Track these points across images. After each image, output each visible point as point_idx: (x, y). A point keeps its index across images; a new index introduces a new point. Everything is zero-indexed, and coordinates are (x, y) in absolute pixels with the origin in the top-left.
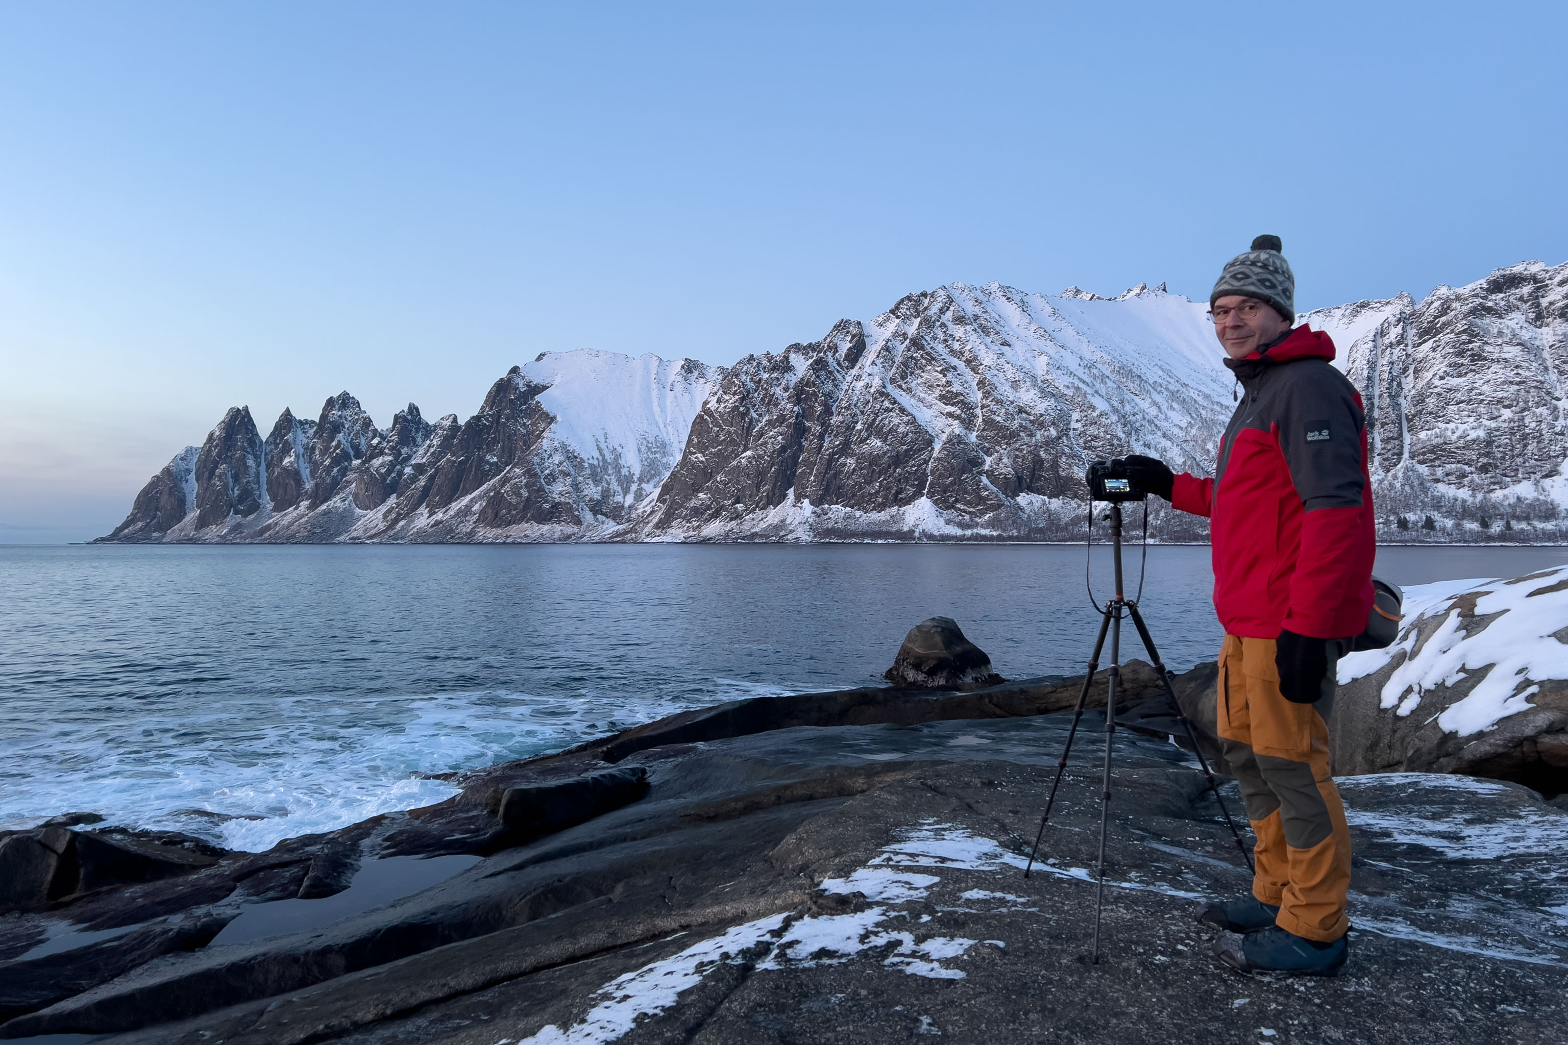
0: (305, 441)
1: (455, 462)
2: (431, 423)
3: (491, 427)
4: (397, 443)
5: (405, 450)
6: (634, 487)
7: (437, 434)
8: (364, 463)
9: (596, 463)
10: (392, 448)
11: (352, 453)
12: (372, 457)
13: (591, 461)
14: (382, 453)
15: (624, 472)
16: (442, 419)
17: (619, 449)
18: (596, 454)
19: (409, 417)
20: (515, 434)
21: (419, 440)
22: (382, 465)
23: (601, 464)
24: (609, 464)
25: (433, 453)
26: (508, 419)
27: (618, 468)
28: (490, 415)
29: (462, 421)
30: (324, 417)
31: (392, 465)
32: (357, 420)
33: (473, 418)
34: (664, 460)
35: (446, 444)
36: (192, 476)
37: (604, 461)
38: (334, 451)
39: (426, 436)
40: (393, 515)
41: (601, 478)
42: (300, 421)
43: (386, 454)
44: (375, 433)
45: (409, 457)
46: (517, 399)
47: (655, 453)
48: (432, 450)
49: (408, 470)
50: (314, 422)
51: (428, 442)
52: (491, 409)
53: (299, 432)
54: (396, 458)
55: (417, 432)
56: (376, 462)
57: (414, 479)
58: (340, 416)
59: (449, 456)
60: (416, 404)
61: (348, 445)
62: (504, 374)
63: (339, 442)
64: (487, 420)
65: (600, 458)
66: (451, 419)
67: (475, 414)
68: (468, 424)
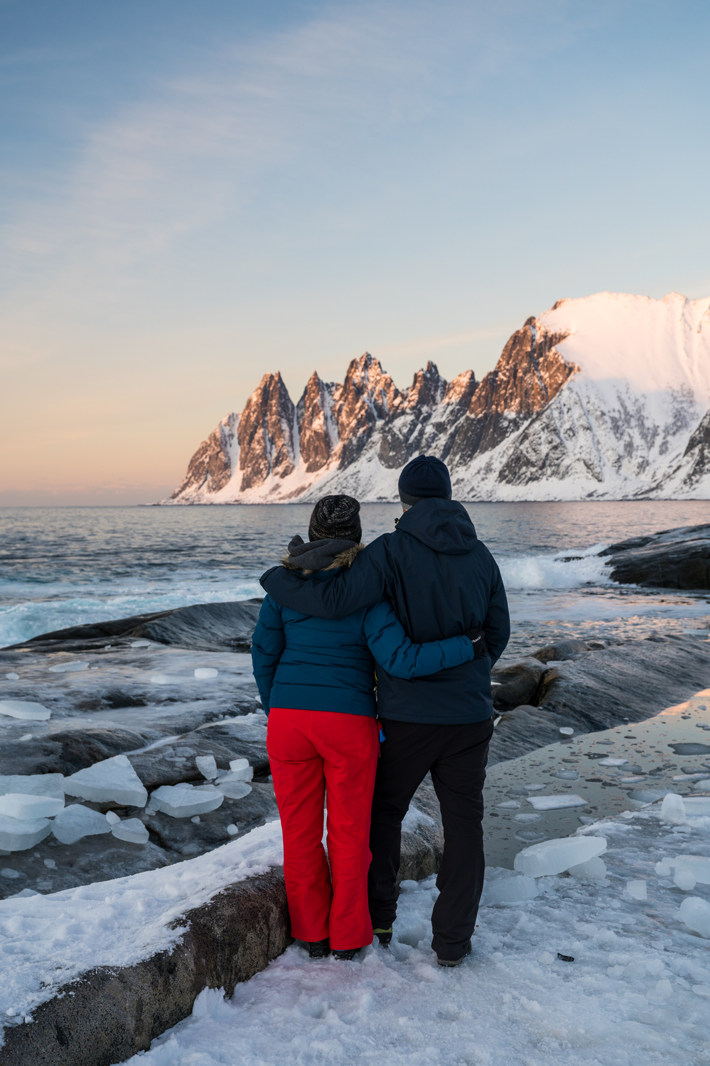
0: (332, 403)
1: (474, 420)
2: (449, 381)
3: (508, 382)
4: (418, 402)
5: (425, 409)
6: (659, 440)
7: (455, 391)
8: (387, 424)
9: (617, 415)
10: (413, 408)
11: (375, 414)
12: (395, 416)
13: (612, 414)
14: (403, 413)
15: (648, 424)
16: (460, 376)
17: (642, 401)
18: (617, 406)
19: (428, 375)
20: (532, 388)
21: (438, 398)
22: (404, 425)
23: (623, 417)
24: (631, 416)
25: (452, 412)
26: (525, 373)
27: (641, 420)
28: (508, 370)
29: (479, 378)
30: (348, 379)
31: (414, 425)
32: (380, 380)
33: (490, 374)
34: (692, 410)
35: (465, 402)
36: (235, 441)
37: (627, 413)
38: (359, 412)
39: (444, 394)
41: (624, 431)
42: (327, 385)
43: (408, 414)
44: (397, 393)
45: (429, 416)
46: (533, 351)
47: (682, 402)
48: (450, 408)
49: (429, 429)
50: (338, 385)
51: (447, 400)
52: (508, 363)
53: (326, 393)
54: (417, 417)
55: (436, 390)
56: (398, 422)
57: (434, 437)
58: (363, 378)
59: (468, 413)
60: (435, 362)
61: (372, 405)
62: (520, 326)
63: (364, 402)
64: (504, 374)
65: (622, 411)
66: (468, 375)
67: (492, 369)
68: (486, 381)
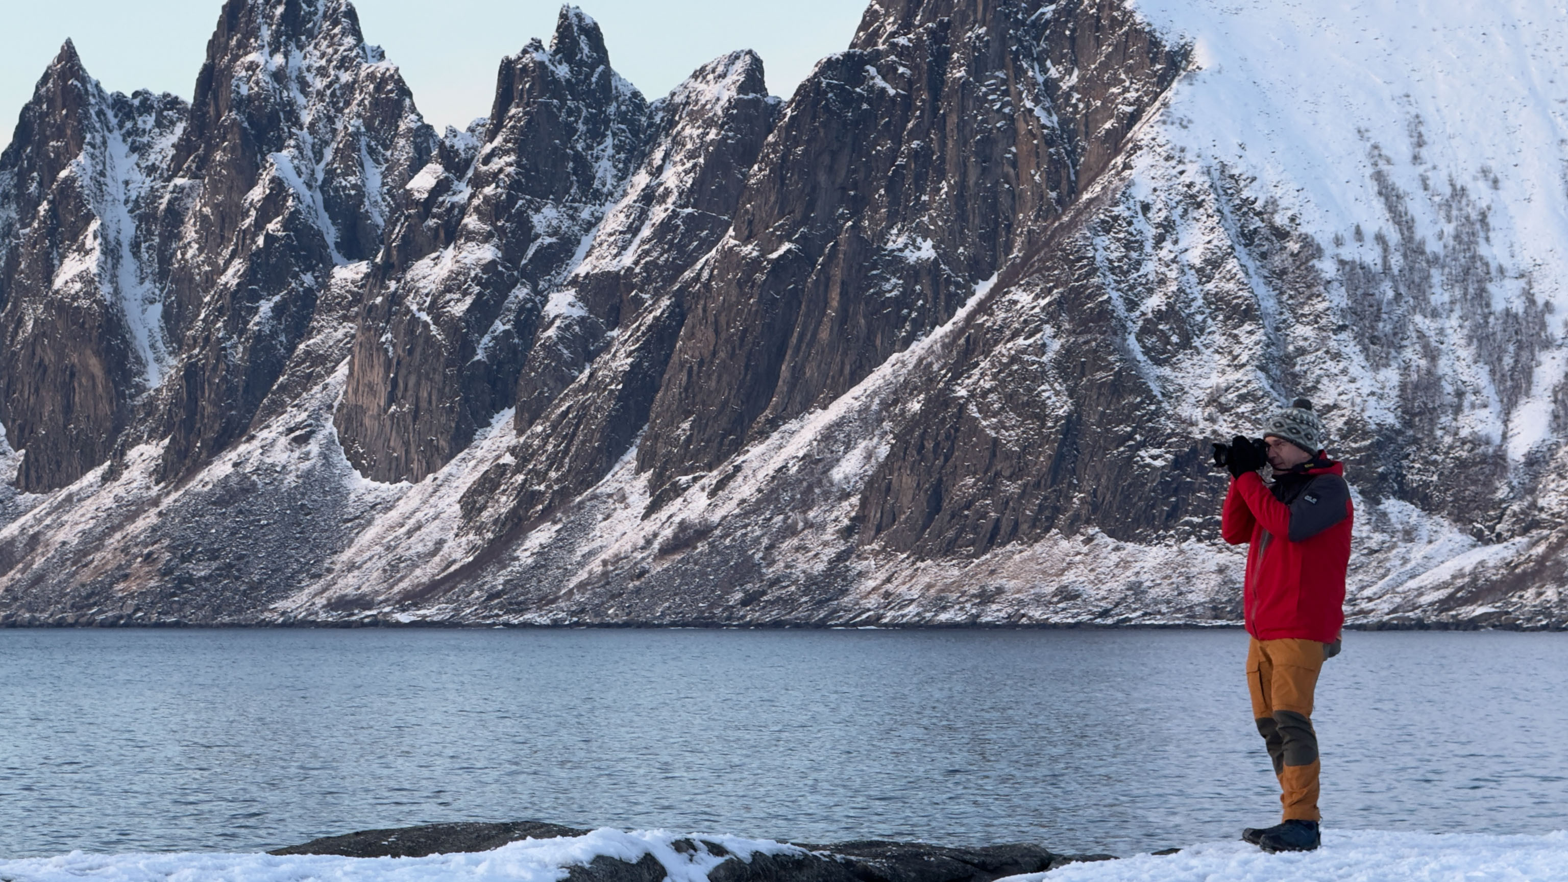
0: (142, 184)
1: (755, 265)
3: (907, 103)
4: (515, 186)
5: (545, 217)
7: (678, 142)
8: (379, 275)
9: (1371, 256)
10: (493, 210)
11: (331, 235)
12: (413, 248)
13: (1349, 252)
14: (450, 231)
15: (1504, 295)
16: (700, 74)
17: (1480, 194)
18: (1374, 217)
19: (563, 71)
20: (1011, 134)
21: (604, 170)
22: (453, 284)
23: (1396, 261)
24: (1435, 261)
25: (665, 227)
26: (978, 68)
30: (214, 78)
31: (495, 281)
32: (350, 88)
33: (829, 66)
35: (717, 186)
38: (259, 225)
39: (632, 153)
40: (505, 503)
41: (1399, 329)
42: (119, 102)
43: (470, 236)
44: (424, 142)
45: (564, 248)
48: (658, 214)
49: (561, 304)
50: (172, 102)
51: (642, 179)
53: (117, 146)
54: (511, 252)
55: (596, 135)
56: (430, 272)
58: (279, 76)
59: (729, 239)
61: (312, 199)
63: (278, 184)
64: (888, 72)
65: (1394, 236)
66: (737, 75)
68: (811, 94)
